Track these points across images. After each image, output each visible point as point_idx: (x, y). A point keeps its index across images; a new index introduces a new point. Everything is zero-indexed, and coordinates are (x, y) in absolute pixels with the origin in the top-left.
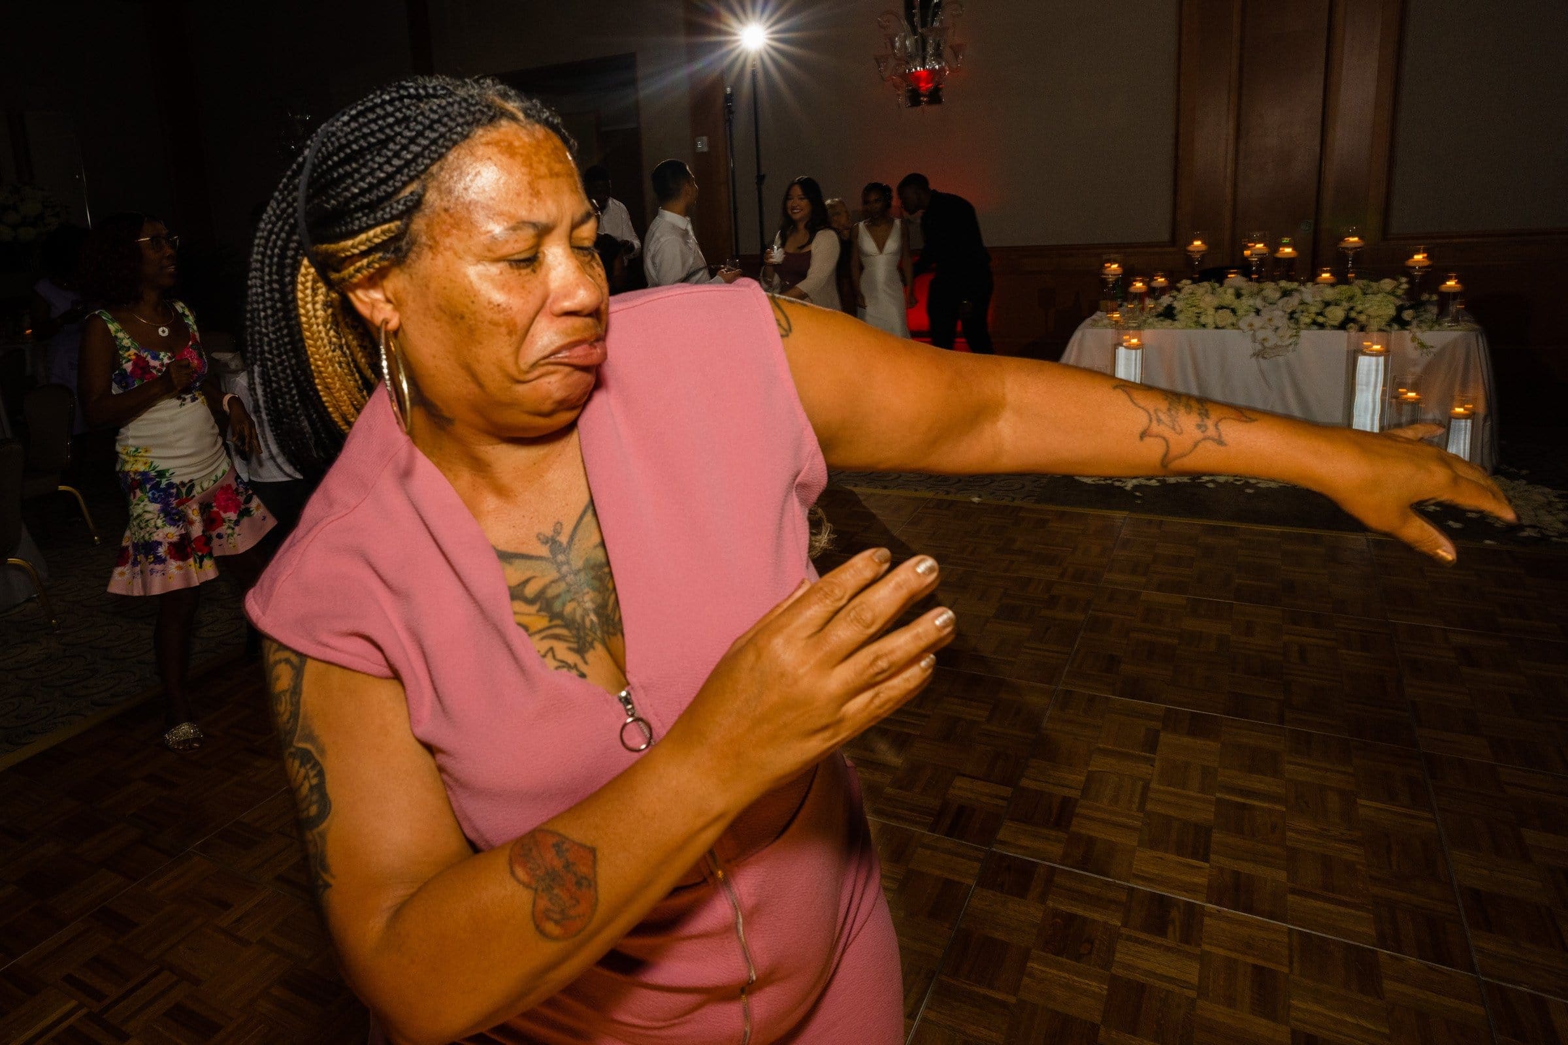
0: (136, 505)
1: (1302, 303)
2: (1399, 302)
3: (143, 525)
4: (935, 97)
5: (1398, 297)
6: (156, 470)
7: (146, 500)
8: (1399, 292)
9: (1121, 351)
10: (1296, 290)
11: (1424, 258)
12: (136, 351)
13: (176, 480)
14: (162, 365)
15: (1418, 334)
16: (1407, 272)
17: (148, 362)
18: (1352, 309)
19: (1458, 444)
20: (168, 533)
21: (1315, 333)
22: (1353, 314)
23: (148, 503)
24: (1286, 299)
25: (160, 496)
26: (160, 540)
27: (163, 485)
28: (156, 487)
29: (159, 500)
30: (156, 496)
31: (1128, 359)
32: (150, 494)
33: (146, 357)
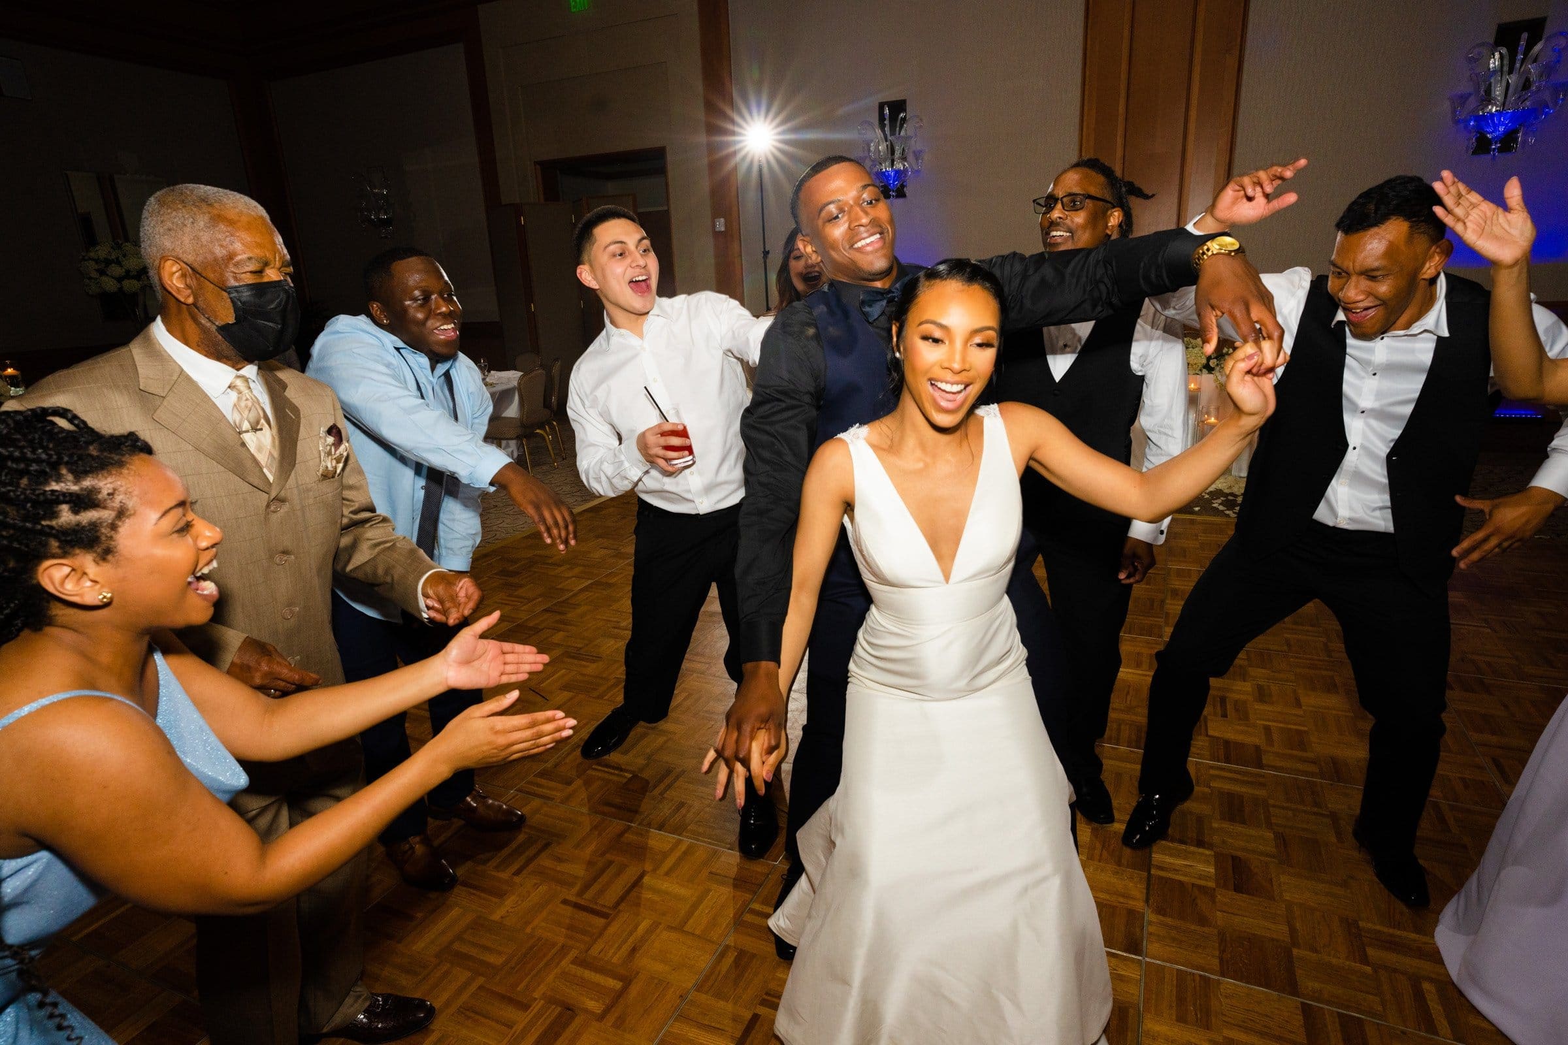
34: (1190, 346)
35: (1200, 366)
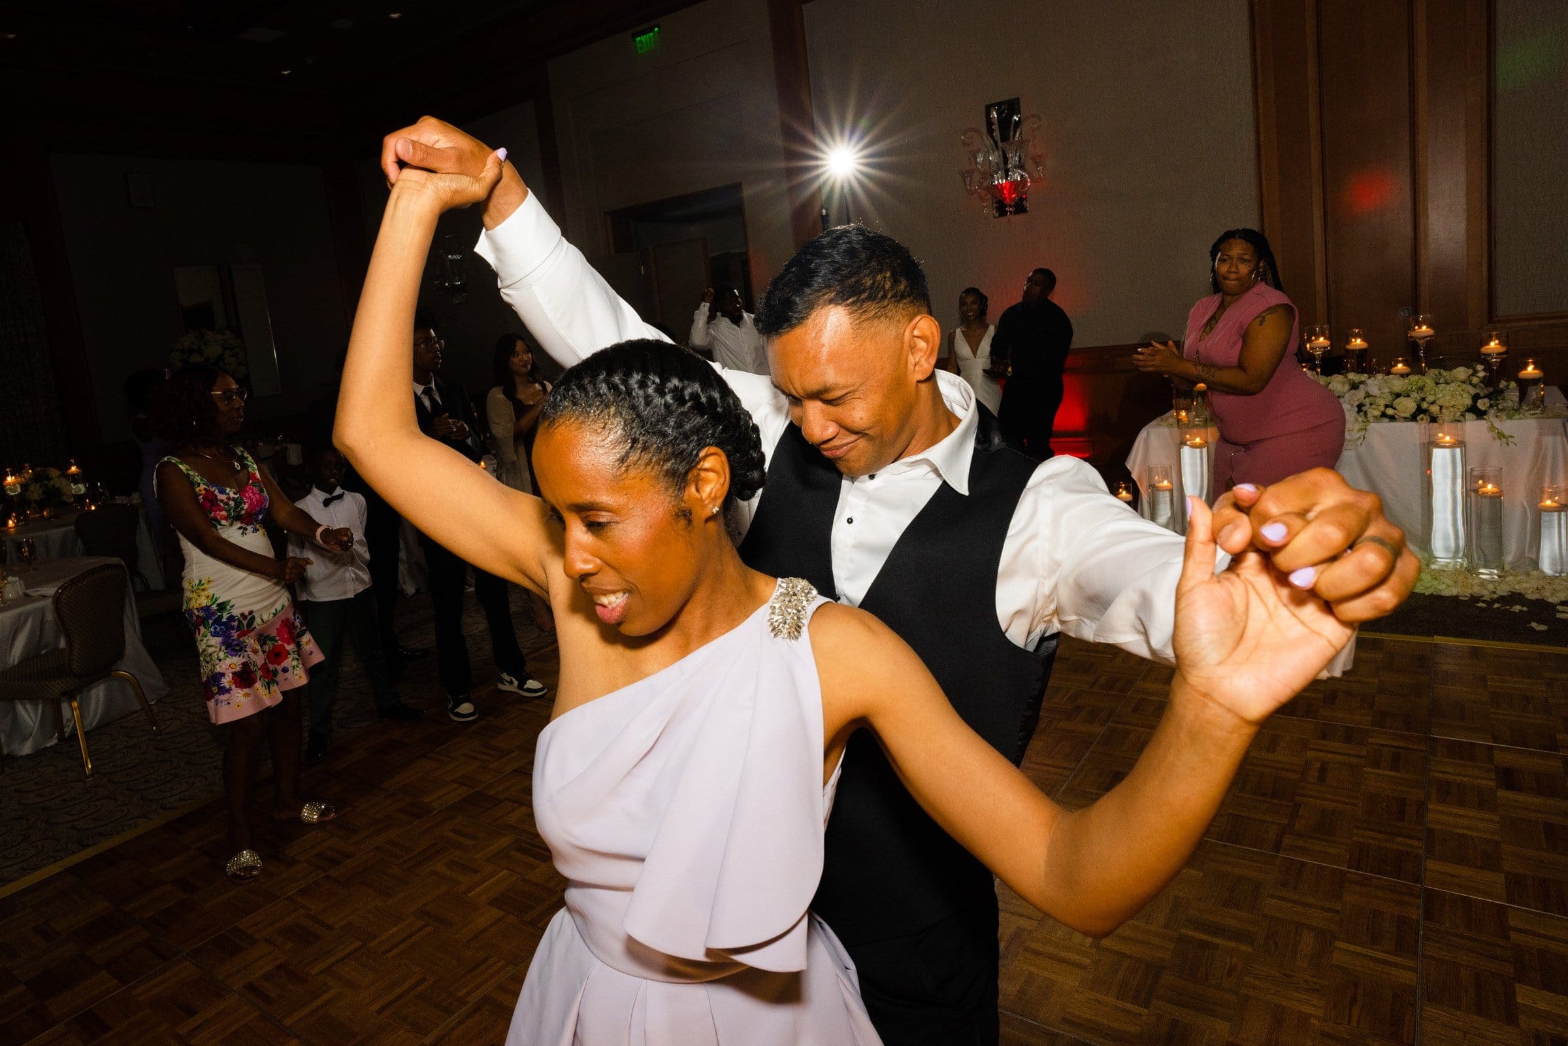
0: (201, 641)
1: (1368, 395)
2: (1473, 391)
3: (208, 659)
4: (1020, 208)
5: (1475, 386)
6: (218, 602)
7: (209, 634)
8: (1475, 380)
9: (1186, 450)
10: (1362, 382)
11: (1496, 344)
12: (206, 487)
13: (236, 612)
14: (229, 498)
15: (1497, 424)
16: (1484, 360)
17: (216, 496)
18: (1423, 399)
19: (1552, 538)
20: (229, 664)
21: (1386, 425)
22: (1425, 405)
23: (211, 638)
24: (1354, 391)
25: (221, 629)
26: (223, 671)
27: (224, 620)
28: (218, 621)
29: (221, 633)
30: (218, 629)
31: (1193, 457)
32: (212, 630)
33: (215, 491)
34: (1442, 380)
35: (1463, 409)
